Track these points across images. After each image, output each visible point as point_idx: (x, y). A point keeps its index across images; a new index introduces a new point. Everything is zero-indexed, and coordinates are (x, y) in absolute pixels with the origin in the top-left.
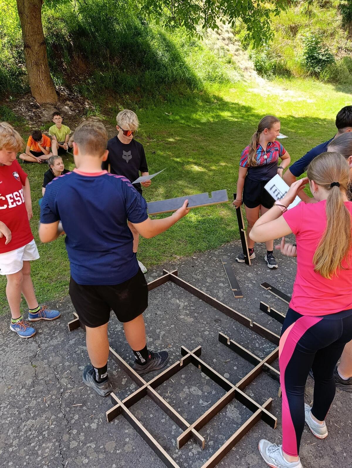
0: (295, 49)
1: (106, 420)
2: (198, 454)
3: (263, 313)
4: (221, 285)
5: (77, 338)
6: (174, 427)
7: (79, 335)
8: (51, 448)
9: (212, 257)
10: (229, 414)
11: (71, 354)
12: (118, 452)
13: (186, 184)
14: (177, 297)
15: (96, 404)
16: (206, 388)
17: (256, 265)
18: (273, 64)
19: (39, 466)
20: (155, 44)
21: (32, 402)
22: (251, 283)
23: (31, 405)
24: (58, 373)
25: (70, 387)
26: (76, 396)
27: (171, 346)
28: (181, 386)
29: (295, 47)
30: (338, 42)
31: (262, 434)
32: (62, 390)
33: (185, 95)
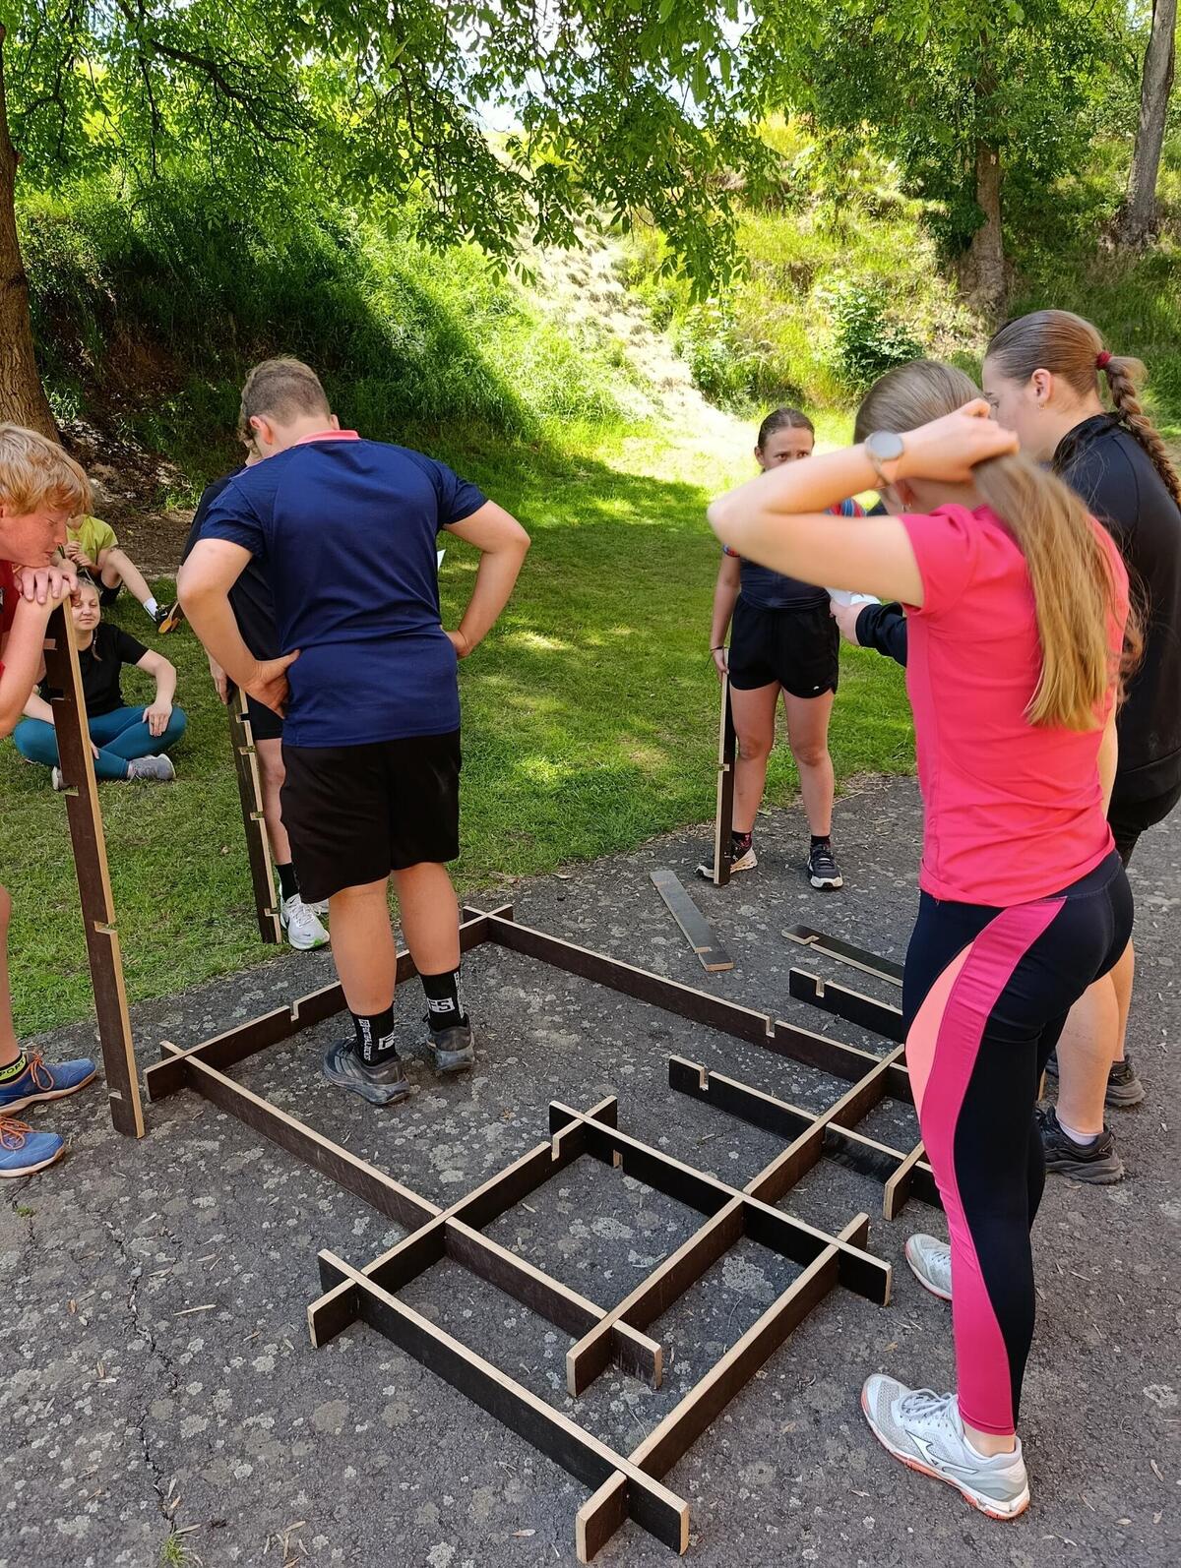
0: (809, 330)
1: (309, 1343)
2: (644, 1404)
3: (802, 1006)
4: (660, 940)
5: (177, 1118)
6: (550, 1337)
7: (186, 1112)
8: (111, 1447)
9: (618, 872)
10: (729, 1281)
11: (161, 1165)
12: (359, 1429)
13: (514, 683)
14: (517, 982)
15: (264, 1301)
16: (646, 1219)
17: (761, 884)
18: (747, 368)
19: (70, 1504)
20: (380, 303)
21: (25, 1317)
22: (753, 928)
23: (21, 1326)
24: (116, 1224)
25: (166, 1260)
26: (190, 1284)
27: (513, 1115)
28: (561, 1219)
29: (808, 323)
30: (930, 312)
31: (848, 1325)
32: (137, 1272)
33: (484, 455)
